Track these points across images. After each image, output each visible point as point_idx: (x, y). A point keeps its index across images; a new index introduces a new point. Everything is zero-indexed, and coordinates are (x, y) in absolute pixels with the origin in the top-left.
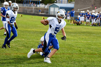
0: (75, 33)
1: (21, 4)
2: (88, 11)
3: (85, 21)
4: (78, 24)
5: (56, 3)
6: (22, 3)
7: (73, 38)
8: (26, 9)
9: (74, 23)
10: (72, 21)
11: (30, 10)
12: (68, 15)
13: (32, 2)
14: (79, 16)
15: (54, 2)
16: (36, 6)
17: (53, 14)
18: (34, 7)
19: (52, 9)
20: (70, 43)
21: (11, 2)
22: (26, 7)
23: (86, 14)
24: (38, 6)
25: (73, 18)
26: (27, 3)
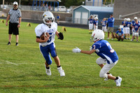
1: (29, 7)
2: (136, 18)
3: (131, 34)
4: (120, 39)
5: (84, 4)
6: (31, 5)
8: (36, 14)
10: (111, 35)
12: (104, 24)
13: (46, 3)
14: (121, 27)
15: (81, 4)
16: (53, 10)
17: (79, 23)
19: (78, 15)
22: (37, 11)
23: (133, 22)
24: (56, 9)
25: (112, 29)
26: (38, 5)
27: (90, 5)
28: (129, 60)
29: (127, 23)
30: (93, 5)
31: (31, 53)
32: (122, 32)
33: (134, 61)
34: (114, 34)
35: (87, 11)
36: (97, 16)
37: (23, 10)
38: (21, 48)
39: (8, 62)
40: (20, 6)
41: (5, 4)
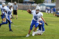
0: (56, 22)
1: (22, 4)
6: (23, 3)
7: (55, 25)
8: (25, 7)
9: (56, 16)
10: (54, 15)
11: (27, 7)
15: (43, 3)
16: (32, 5)
17: (42, 10)
18: (30, 6)
20: (53, 28)
21: (16, 2)
22: (25, 5)
24: (33, 5)
25: (55, 12)
26: (26, 3)
27: (46, 3)
30: (48, 3)
31: (22, 22)
34: (56, 14)
35: (45, 5)
36: (49, 7)
38: (18, 20)
39: (13, 26)
41: (12, 3)
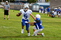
1: (13, 3)
2: (59, 8)
3: (57, 15)
4: (53, 17)
5: (37, 2)
8: (16, 6)
9: (50, 16)
11: (19, 7)
13: (21, 2)
14: (53, 12)
15: (36, 2)
16: (24, 4)
17: (35, 10)
18: (22, 5)
19: (34, 7)
22: (17, 5)
26: (17, 2)
27: (40, 2)
28: (57, 26)
29: (56, 10)
31: (14, 23)
32: (53, 14)
33: (59, 26)
34: (50, 15)
35: (38, 5)
36: (43, 7)
37: (11, 4)
38: (10, 21)
39: (4, 27)
40: (9, 3)
41: (3, 2)
